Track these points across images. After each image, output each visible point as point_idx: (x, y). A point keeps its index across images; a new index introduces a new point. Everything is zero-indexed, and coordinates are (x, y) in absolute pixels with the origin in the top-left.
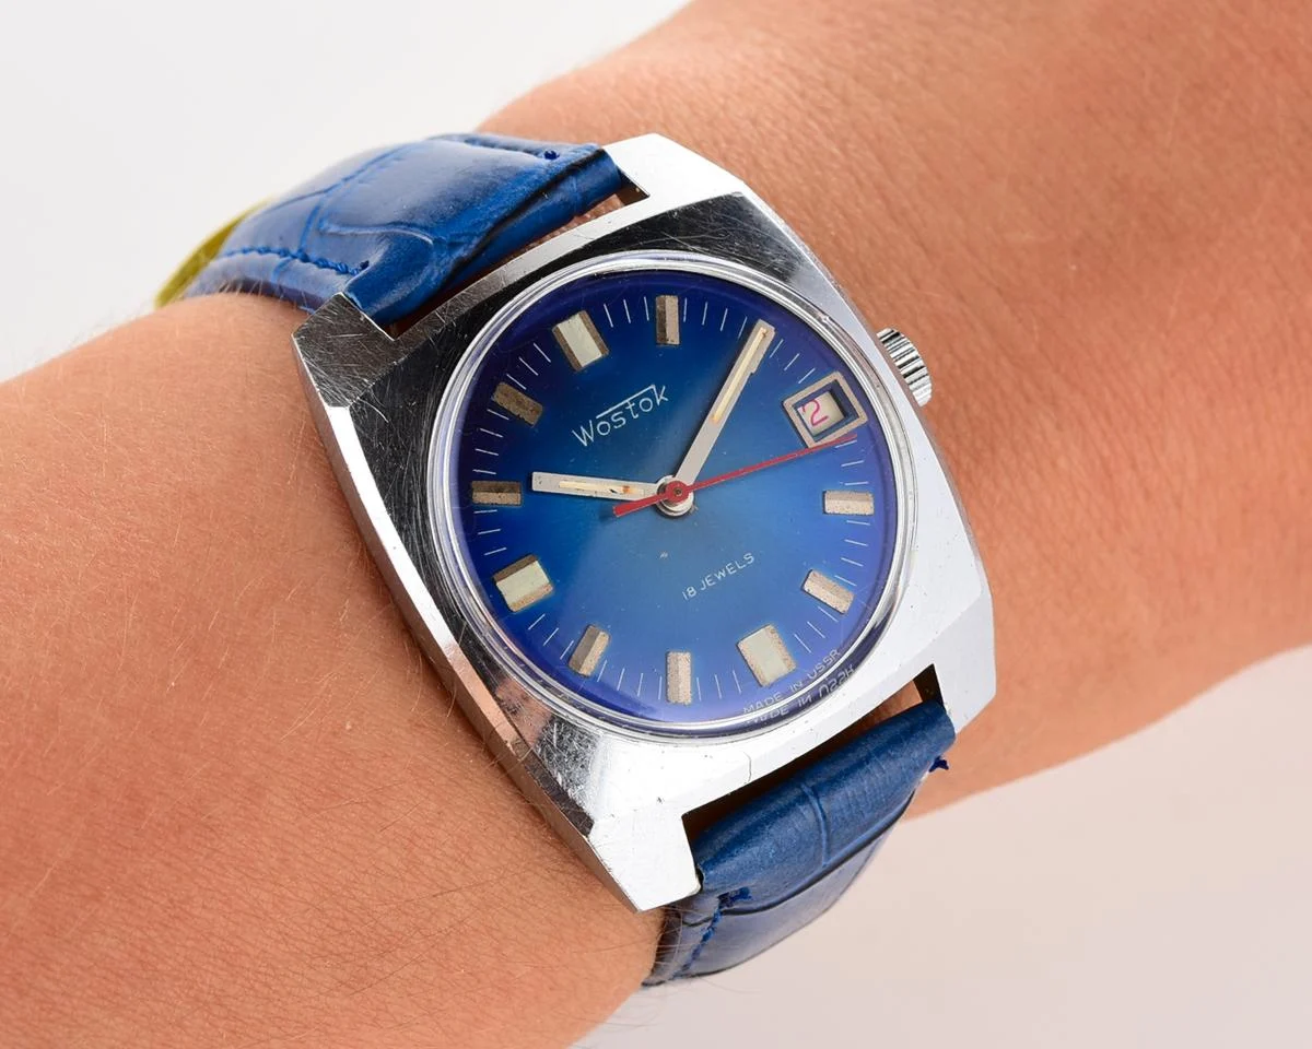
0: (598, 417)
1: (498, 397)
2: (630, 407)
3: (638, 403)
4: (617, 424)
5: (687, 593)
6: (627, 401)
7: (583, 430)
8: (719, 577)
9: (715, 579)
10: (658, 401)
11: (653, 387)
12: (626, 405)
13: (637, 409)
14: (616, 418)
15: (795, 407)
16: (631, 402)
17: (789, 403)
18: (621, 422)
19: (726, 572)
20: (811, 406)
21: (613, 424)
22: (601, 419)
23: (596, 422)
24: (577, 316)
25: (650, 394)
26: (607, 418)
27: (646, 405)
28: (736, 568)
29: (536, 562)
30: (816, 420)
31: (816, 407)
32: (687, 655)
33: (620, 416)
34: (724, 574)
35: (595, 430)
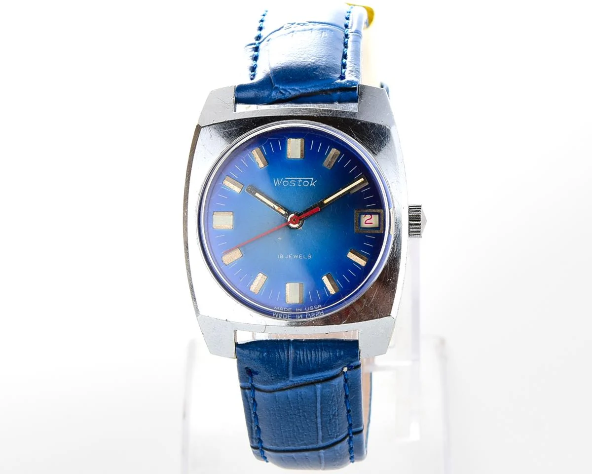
0: (286, 178)
1: (254, 152)
3: (303, 182)
5: (279, 256)
6: (300, 178)
7: (278, 180)
10: (311, 185)
11: (312, 179)
12: (299, 180)
13: (301, 183)
14: (292, 182)
16: (301, 179)
18: (293, 185)
19: (299, 256)
21: (290, 184)
22: (287, 180)
23: (284, 179)
24: (300, 139)
25: (310, 181)
26: (289, 180)
27: (306, 183)
28: (303, 257)
29: (232, 217)
30: (367, 222)
31: (370, 218)
32: (266, 277)
33: (294, 182)
34: (297, 257)
35: (282, 182)
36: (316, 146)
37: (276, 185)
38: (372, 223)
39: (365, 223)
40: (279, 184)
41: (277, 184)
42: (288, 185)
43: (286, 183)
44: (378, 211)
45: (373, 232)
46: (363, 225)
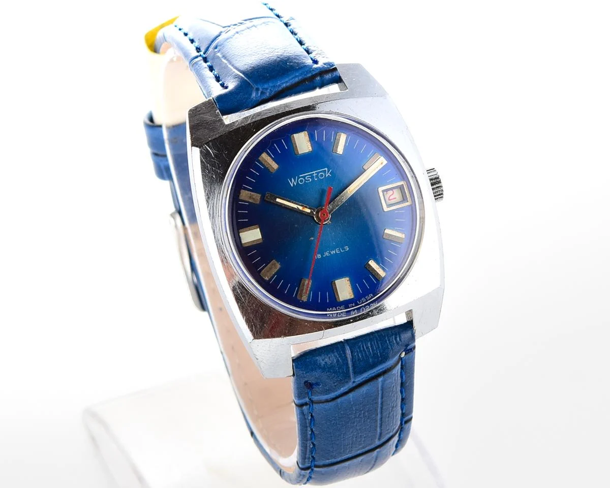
2: (315, 175)
3: (318, 174)
4: (307, 180)
6: (314, 172)
7: (293, 180)
10: (327, 175)
11: (326, 169)
12: (313, 174)
13: (317, 176)
14: (307, 178)
15: (383, 191)
16: (316, 173)
17: (381, 189)
18: (309, 180)
20: (390, 192)
21: (305, 180)
22: (301, 177)
23: (299, 177)
24: (303, 132)
25: (324, 172)
26: (304, 177)
27: (322, 176)
29: (259, 228)
30: (391, 198)
32: (311, 281)
33: (309, 178)
34: (334, 252)
35: (298, 181)
36: (320, 136)
37: (292, 186)
38: (395, 198)
39: (389, 200)
40: (295, 184)
41: (294, 184)
42: (305, 182)
43: (301, 181)
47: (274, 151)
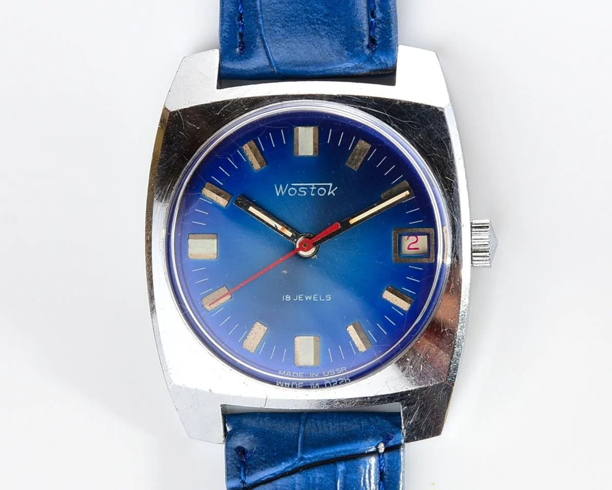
0: (293, 184)
1: (246, 147)
2: (313, 188)
3: (317, 190)
4: (300, 193)
5: (285, 297)
6: (313, 184)
7: (281, 187)
8: (307, 299)
9: (304, 298)
10: (329, 193)
11: (331, 185)
12: (311, 186)
13: (315, 191)
14: (302, 190)
16: (315, 186)
18: (304, 193)
19: (312, 297)
20: (413, 239)
21: (298, 192)
22: (294, 186)
23: (290, 186)
24: (312, 128)
25: (327, 188)
26: (297, 188)
27: (322, 192)
28: (318, 299)
29: (216, 240)
30: (411, 247)
31: (415, 240)
32: (266, 328)
33: (305, 190)
34: (310, 298)
35: (287, 190)
36: (335, 137)
37: (278, 194)
38: (418, 249)
39: (409, 249)
40: (283, 193)
41: (281, 193)
42: (297, 193)
43: (292, 192)
44: (427, 230)
45: (419, 261)
46: (405, 250)
47: (267, 142)
